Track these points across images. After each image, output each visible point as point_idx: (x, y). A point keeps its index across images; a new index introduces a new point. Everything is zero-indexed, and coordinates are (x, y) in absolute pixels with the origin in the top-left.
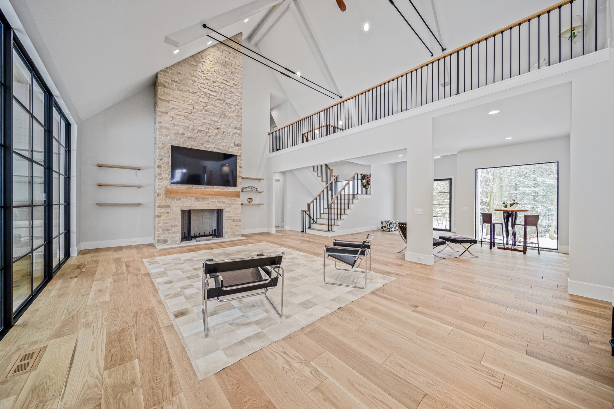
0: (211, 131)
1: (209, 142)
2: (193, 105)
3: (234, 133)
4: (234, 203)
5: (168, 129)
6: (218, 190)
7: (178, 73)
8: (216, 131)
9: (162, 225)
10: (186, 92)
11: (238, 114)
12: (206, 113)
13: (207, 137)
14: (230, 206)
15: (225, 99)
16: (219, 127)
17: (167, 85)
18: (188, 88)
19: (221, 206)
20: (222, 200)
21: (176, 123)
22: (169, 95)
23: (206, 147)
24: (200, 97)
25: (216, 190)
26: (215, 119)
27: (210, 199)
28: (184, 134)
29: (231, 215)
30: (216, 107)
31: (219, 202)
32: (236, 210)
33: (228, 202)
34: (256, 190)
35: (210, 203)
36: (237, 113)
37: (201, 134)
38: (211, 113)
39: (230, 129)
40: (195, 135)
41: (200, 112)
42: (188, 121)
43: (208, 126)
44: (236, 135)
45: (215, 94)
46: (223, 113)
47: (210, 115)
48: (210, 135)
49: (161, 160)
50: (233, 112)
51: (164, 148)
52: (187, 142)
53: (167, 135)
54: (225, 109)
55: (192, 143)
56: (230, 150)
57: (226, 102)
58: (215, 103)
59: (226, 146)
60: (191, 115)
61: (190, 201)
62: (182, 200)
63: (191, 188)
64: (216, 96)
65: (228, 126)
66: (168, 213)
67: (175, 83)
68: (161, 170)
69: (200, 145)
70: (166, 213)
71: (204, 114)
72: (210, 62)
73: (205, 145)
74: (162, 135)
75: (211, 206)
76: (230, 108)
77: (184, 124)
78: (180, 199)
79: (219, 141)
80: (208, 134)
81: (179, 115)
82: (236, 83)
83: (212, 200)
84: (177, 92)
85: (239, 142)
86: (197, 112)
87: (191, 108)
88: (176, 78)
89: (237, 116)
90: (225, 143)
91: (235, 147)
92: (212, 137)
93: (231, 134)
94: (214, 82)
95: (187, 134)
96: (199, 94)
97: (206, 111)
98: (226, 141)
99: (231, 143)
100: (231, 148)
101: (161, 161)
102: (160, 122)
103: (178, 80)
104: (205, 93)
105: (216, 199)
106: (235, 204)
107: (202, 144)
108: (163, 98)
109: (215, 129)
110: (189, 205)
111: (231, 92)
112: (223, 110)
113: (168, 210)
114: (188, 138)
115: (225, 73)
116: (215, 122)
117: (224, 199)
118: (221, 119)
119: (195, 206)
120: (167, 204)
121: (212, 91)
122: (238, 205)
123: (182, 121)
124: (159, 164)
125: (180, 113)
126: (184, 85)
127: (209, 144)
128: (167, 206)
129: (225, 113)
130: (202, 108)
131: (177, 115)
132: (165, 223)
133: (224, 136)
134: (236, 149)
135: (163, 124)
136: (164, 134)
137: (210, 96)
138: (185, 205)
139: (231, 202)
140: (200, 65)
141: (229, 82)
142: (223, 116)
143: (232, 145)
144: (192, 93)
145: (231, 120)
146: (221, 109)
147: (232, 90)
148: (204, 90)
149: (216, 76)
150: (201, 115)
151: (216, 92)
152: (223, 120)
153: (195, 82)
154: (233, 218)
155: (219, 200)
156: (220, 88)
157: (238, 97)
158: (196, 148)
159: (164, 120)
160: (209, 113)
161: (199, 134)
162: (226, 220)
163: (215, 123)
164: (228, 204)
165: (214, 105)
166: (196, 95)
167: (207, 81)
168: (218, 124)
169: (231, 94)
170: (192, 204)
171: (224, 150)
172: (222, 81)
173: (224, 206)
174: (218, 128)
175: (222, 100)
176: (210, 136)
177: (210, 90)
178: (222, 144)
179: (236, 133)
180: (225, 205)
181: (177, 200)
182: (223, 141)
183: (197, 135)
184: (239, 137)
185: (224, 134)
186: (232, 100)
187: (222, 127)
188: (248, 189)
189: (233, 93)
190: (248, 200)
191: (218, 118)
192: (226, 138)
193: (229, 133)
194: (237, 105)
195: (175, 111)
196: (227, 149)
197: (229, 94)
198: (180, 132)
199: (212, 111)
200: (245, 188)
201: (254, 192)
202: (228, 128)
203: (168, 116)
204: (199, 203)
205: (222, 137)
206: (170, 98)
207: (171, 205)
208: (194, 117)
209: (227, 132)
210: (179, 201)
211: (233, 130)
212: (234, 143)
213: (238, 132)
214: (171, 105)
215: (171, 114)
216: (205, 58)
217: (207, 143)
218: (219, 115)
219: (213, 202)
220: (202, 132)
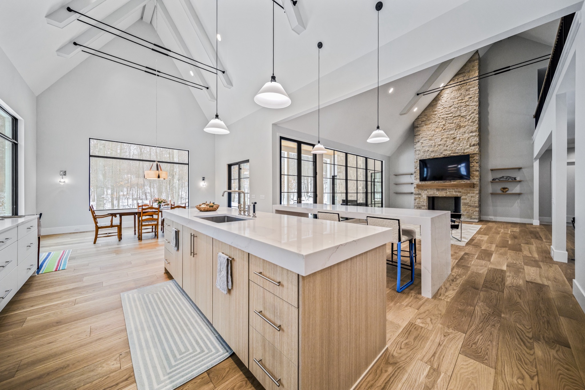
1: (446, 150)
2: (434, 130)
3: (469, 137)
4: (470, 192)
5: (420, 150)
6: (455, 183)
7: (425, 115)
8: (452, 141)
10: (430, 124)
12: (444, 131)
13: (445, 147)
14: (466, 195)
16: (455, 136)
17: (419, 126)
18: (431, 121)
19: (458, 195)
20: (458, 190)
21: (424, 146)
22: (420, 131)
23: (444, 155)
24: (439, 123)
25: (452, 183)
26: (451, 132)
27: (447, 190)
28: (429, 150)
29: (467, 202)
30: (453, 123)
31: (456, 192)
32: (472, 198)
34: (513, 179)
35: (448, 192)
36: (473, 119)
37: (441, 147)
38: (448, 129)
39: (466, 135)
40: (436, 149)
42: (432, 141)
43: (445, 139)
45: (451, 115)
46: (458, 125)
47: (447, 131)
48: (447, 145)
49: (416, 168)
50: (469, 120)
51: (417, 162)
52: (431, 155)
53: (419, 154)
54: (460, 121)
55: (434, 154)
56: (466, 151)
57: (461, 115)
58: (450, 122)
59: (462, 149)
61: (433, 191)
62: (428, 190)
63: (434, 183)
65: (464, 133)
66: (420, 198)
67: (423, 123)
68: (416, 174)
69: (439, 155)
70: (418, 198)
71: (443, 133)
72: (447, 95)
73: (444, 153)
74: (416, 155)
75: (448, 195)
76: (465, 119)
77: (429, 144)
78: (427, 190)
79: (455, 147)
80: (446, 145)
81: (426, 140)
82: (471, 96)
84: (424, 127)
86: (437, 133)
87: (433, 132)
89: (472, 122)
90: (461, 147)
91: (471, 147)
92: (449, 146)
93: (467, 138)
94: (450, 107)
95: (431, 149)
96: (439, 121)
97: (444, 130)
98: (461, 145)
99: (467, 145)
100: (467, 149)
102: (415, 148)
103: (425, 120)
104: (443, 118)
105: (453, 189)
106: (472, 193)
107: (441, 153)
109: (452, 139)
110: (432, 194)
111: (466, 106)
112: (459, 123)
113: (420, 196)
114: (432, 152)
115: (460, 95)
116: (451, 134)
117: (460, 190)
118: (456, 131)
119: (436, 195)
121: (449, 114)
122: (474, 194)
124: (415, 171)
125: (426, 139)
126: (429, 120)
127: (447, 151)
128: (420, 194)
129: (460, 124)
130: (441, 129)
132: (418, 204)
133: (460, 142)
134: (472, 149)
135: (417, 149)
137: (448, 118)
138: (430, 193)
139: (467, 192)
140: (440, 102)
141: (464, 99)
143: (468, 146)
144: (434, 123)
145: (467, 127)
146: (457, 123)
147: (467, 103)
148: (442, 116)
149: (452, 102)
150: (440, 134)
151: (452, 113)
152: (459, 131)
153: (436, 114)
154: (469, 204)
155: (456, 190)
156: (455, 108)
157: (473, 106)
158: (437, 157)
159: (418, 146)
160: (446, 130)
161: (439, 147)
162: (462, 205)
164: (465, 193)
165: (450, 123)
166: (436, 123)
167: (445, 109)
170: (434, 193)
171: (460, 153)
172: (457, 102)
173: (460, 195)
174: (454, 138)
175: (458, 116)
176: (447, 146)
177: (447, 114)
178: (458, 148)
179: (472, 136)
180: (461, 194)
181: (425, 190)
182: (458, 146)
183: (438, 148)
184: (475, 138)
185: (460, 140)
186: (467, 112)
187: (457, 136)
188: (501, 179)
189: (468, 105)
190: (502, 189)
191: (454, 131)
192: (462, 143)
193: (465, 138)
194: (473, 113)
195: (424, 139)
196: (462, 151)
197: (464, 108)
198: (427, 150)
199: (449, 127)
200: (497, 179)
201: (510, 182)
202: (464, 135)
203: (419, 143)
204: (439, 192)
205: (457, 143)
206: (421, 132)
207: (421, 193)
208: (436, 137)
209: (463, 138)
210: (426, 191)
211: (469, 134)
212: (470, 144)
213: (474, 134)
214: (421, 136)
215: (421, 142)
216: (444, 94)
217: (445, 151)
218: (455, 128)
219: (450, 191)
220: (441, 145)
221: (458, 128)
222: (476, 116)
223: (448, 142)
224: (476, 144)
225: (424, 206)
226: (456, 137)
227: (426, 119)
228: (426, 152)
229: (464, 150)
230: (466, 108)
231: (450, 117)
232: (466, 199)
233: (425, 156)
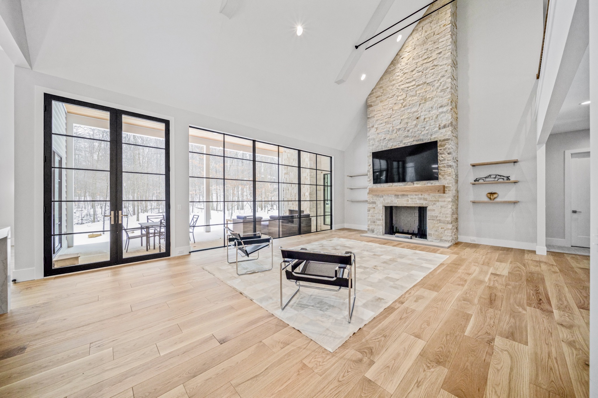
0: (410, 125)
1: (408, 136)
2: (392, 108)
3: (438, 114)
4: (440, 200)
5: (374, 139)
6: (418, 185)
7: (380, 88)
8: (415, 122)
9: (371, 218)
10: (386, 100)
12: (404, 109)
13: (406, 133)
14: (434, 204)
15: (426, 80)
16: (419, 115)
17: (372, 104)
18: (387, 96)
19: (423, 204)
20: (423, 196)
21: (379, 132)
22: (374, 111)
23: (405, 143)
24: (398, 96)
26: (414, 109)
27: (409, 196)
28: (385, 138)
29: (436, 215)
30: (415, 95)
31: (420, 199)
32: (443, 209)
33: (431, 199)
34: (505, 179)
35: (410, 200)
36: (443, 86)
37: (401, 132)
38: (410, 106)
39: (434, 112)
40: (394, 135)
41: (398, 111)
42: (389, 125)
43: (406, 121)
44: (443, 115)
45: (413, 83)
46: (424, 98)
47: (408, 109)
48: (408, 129)
50: (438, 88)
52: (388, 145)
53: (373, 145)
54: (426, 92)
55: (392, 144)
57: (427, 83)
58: (412, 94)
59: (428, 133)
60: (391, 118)
61: (391, 198)
62: (384, 197)
63: (392, 186)
64: (414, 85)
65: (431, 109)
66: (374, 208)
67: (378, 99)
68: (370, 174)
69: (398, 144)
70: (373, 208)
71: (403, 111)
72: (408, 53)
74: (370, 145)
75: (410, 203)
76: (432, 87)
77: (385, 130)
78: (382, 197)
79: (418, 132)
80: (406, 129)
81: (382, 123)
82: (441, 51)
83: (412, 197)
84: (379, 105)
85: (447, 122)
86: (396, 112)
87: (391, 112)
88: (379, 93)
89: (441, 91)
90: (427, 130)
91: (441, 130)
93: (434, 117)
94: (412, 71)
95: (388, 137)
96: (398, 94)
97: (404, 107)
98: (427, 128)
99: (435, 127)
100: (435, 133)
101: (369, 167)
104: (402, 89)
105: (416, 195)
106: (442, 201)
107: (401, 142)
108: (370, 116)
109: (415, 120)
110: (389, 202)
112: (424, 95)
113: (374, 206)
114: (389, 140)
115: (425, 51)
116: (414, 112)
117: (426, 196)
118: (421, 106)
119: (395, 203)
120: (373, 201)
121: (410, 82)
122: (445, 203)
123: (384, 128)
124: (369, 169)
125: (382, 122)
126: (385, 95)
127: (408, 138)
128: (374, 203)
129: (426, 96)
130: (400, 105)
131: (380, 124)
132: (373, 216)
133: (425, 123)
134: (441, 133)
135: (370, 137)
137: (409, 88)
138: (387, 201)
139: (435, 199)
140: (399, 65)
141: (431, 57)
143: (437, 129)
144: (391, 98)
145: (435, 100)
146: (421, 94)
147: (435, 63)
148: (402, 87)
149: (415, 63)
150: (399, 113)
151: (414, 80)
152: (424, 106)
153: (394, 85)
154: (438, 218)
155: (420, 196)
156: (419, 72)
157: (444, 66)
158: (395, 147)
159: (372, 133)
160: (407, 107)
161: (398, 133)
162: (429, 220)
163: (414, 114)
164: (432, 201)
165: (412, 96)
166: (395, 97)
167: (405, 75)
168: (418, 113)
169: (434, 68)
170: (392, 201)
171: (426, 139)
172: (422, 63)
173: (426, 204)
174: (417, 118)
175: (422, 83)
176: (409, 131)
177: (408, 83)
178: (423, 133)
179: (442, 112)
180: (427, 202)
181: (380, 197)
182: (423, 129)
183: (396, 135)
184: (447, 115)
185: (425, 120)
186: (434, 76)
187: (422, 114)
188: (487, 180)
189: (437, 65)
190: (489, 195)
191: (418, 106)
192: (428, 124)
193: (432, 116)
194: (443, 76)
195: (379, 122)
196: (429, 137)
197: (431, 71)
198: (382, 138)
199: (411, 102)
200: (481, 179)
201: (500, 183)
202: (430, 112)
203: (374, 128)
204: (398, 199)
205: (422, 125)
206: (375, 113)
207: (376, 202)
208: (394, 119)
209: (429, 116)
210: (382, 199)
211: (438, 110)
212: (440, 126)
213: (445, 109)
214: (375, 119)
215: (375, 126)
216: (404, 53)
217: (406, 139)
218: (418, 103)
219: (412, 198)
220: (401, 129)
221: (423, 101)
222: (447, 80)
223: (409, 125)
224: (447, 125)
225: (379, 220)
226: (420, 117)
227: (381, 93)
228: (381, 141)
229: (431, 135)
230: (433, 70)
231: (412, 86)
232: (434, 210)
233: (380, 147)
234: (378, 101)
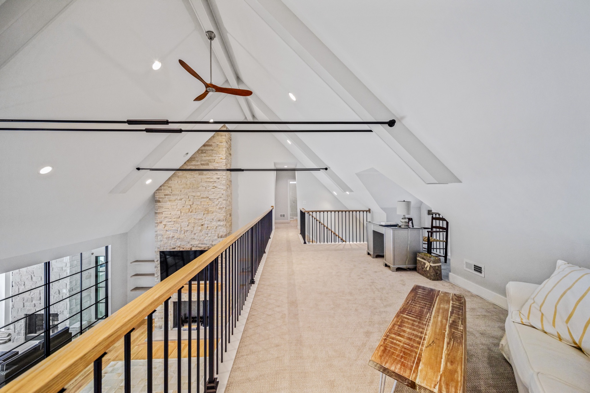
2: (180, 210)
3: (217, 226)
5: (162, 235)
7: (169, 187)
8: (200, 228)
9: (158, 314)
10: (175, 200)
11: (222, 207)
13: (193, 235)
15: (209, 196)
17: (161, 200)
18: (176, 197)
21: (167, 229)
22: (163, 207)
23: (192, 245)
24: (186, 201)
26: (199, 217)
28: (174, 237)
36: (221, 205)
39: (214, 223)
40: (182, 236)
41: (186, 215)
42: (177, 224)
43: (193, 225)
44: (220, 227)
46: (207, 210)
47: (195, 215)
48: (195, 232)
50: (217, 205)
52: (176, 243)
53: (161, 241)
54: (209, 205)
55: (180, 243)
56: (214, 243)
57: (209, 198)
58: (197, 203)
59: (210, 239)
60: (179, 219)
65: (212, 220)
67: (167, 197)
68: (157, 270)
69: (186, 244)
71: (190, 215)
73: (191, 243)
74: (158, 241)
76: (213, 203)
77: (174, 228)
79: (203, 237)
80: (193, 232)
81: (170, 222)
82: (219, 177)
84: (168, 203)
85: (223, 234)
86: (183, 215)
87: (179, 213)
88: (167, 192)
89: (219, 208)
90: (209, 237)
91: (219, 239)
92: (196, 234)
93: (215, 227)
95: (176, 236)
96: (185, 198)
97: (191, 212)
98: (209, 235)
99: (215, 236)
100: (215, 240)
101: (157, 263)
107: (189, 242)
108: (158, 211)
109: (200, 226)
111: (214, 187)
112: (207, 207)
114: (177, 239)
116: (199, 219)
118: (205, 216)
121: (196, 192)
123: (172, 226)
124: (156, 265)
125: (170, 220)
126: (173, 195)
127: (194, 241)
129: (208, 209)
130: (188, 210)
131: (168, 222)
133: (208, 230)
135: (158, 232)
136: (159, 240)
137: (195, 197)
140: (186, 174)
141: (212, 179)
142: (207, 211)
143: (216, 237)
144: (180, 200)
145: (215, 214)
146: (205, 206)
147: (215, 185)
148: (190, 194)
150: (187, 217)
151: (200, 192)
152: (207, 216)
156: (204, 187)
157: (221, 190)
159: (160, 228)
160: (193, 213)
161: (186, 234)
163: (199, 221)
165: (198, 205)
166: (183, 200)
168: (202, 221)
169: (214, 189)
171: (208, 244)
172: (205, 180)
174: (202, 225)
175: (205, 197)
177: (194, 192)
178: (206, 239)
179: (220, 225)
182: (207, 235)
183: (184, 235)
184: (223, 228)
185: (208, 228)
186: (215, 194)
187: (206, 222)
189: (216, 187)
191: (202, 215)
192: (210, 232)
193: (213, 226)
194: (221, 197)
195: (167, 220)
196: (211, 243)
197: (212, 190)
198: (171, 236)
199: (196, 210)
202: (212, 222)
203: (162, 224)
205: (206, 232)
206: (163, 210)
208: (182, 220)
209: (211, 226)
211: (217, 223)
212: (218, 235)
213: (221, 223)
214: (164, 215)
215: (164, 223)
216: (191, 165)
217: (192, 241)
218: (203, 213)
220: (188, 232)
221: (206, 213)
222: (223, 202)
223: (195, 229)
224: (223, 236)
226: (204, 224)
227: (169, 192)
228: (170, 239)
229: (213, 241)
230: (214, 190)
233: (169, 244)
234: (166, 199)
